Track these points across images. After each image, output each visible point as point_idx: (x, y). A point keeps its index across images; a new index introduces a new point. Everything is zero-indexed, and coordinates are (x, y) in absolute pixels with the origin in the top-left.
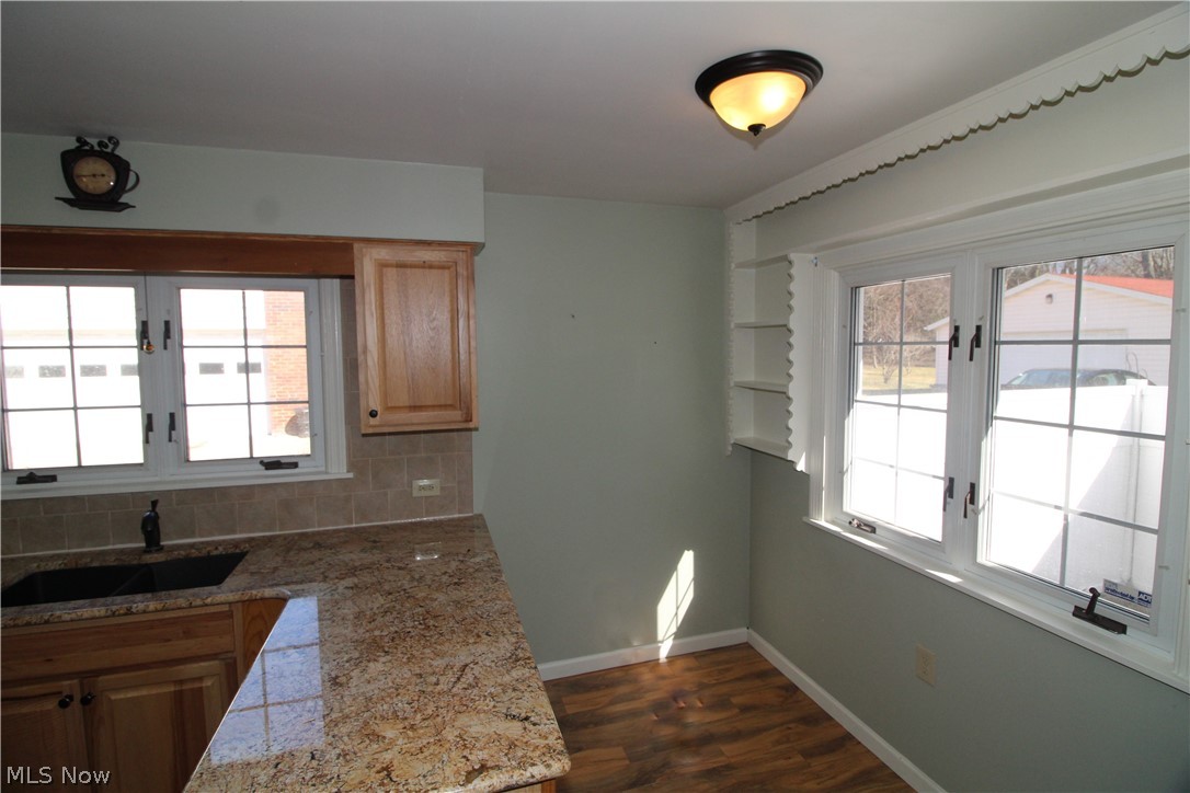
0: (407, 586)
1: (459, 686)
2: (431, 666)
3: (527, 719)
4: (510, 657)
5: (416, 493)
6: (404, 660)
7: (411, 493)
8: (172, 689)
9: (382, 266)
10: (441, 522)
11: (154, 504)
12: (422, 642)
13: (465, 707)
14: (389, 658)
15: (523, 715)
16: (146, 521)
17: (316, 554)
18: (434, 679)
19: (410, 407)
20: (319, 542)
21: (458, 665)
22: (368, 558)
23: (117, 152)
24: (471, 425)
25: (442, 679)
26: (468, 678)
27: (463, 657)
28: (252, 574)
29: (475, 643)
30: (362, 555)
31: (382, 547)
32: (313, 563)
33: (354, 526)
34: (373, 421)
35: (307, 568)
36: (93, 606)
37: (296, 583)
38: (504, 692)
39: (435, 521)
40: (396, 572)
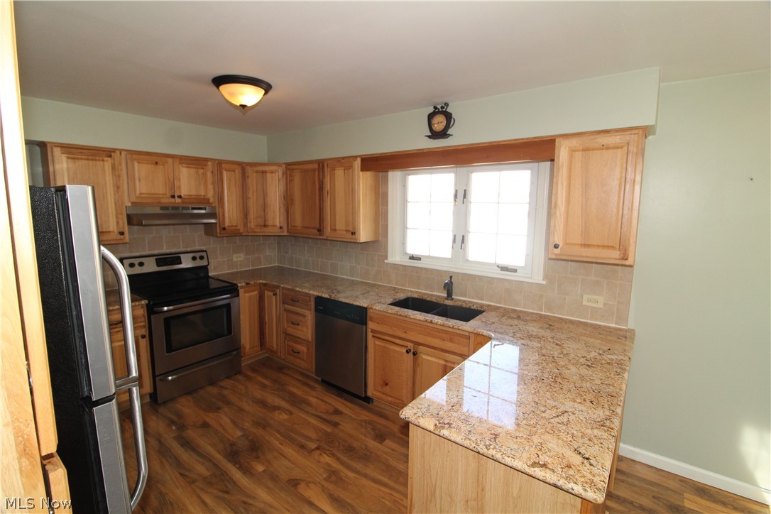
0: (555, 356)
1: (556, 420)
2: (546, 402)
3: (587, 459)
4: (599, 422)
5: (585, 303)
6: (533, 392)
7: (582, 302)
8: (443, 362)
9: (573, 151)
10: (600, 326)
11: (451, 277)
12: (548, 388)
13: (553, 431)
14: (525, 387)
15: (587, 456)
16: (446, 285)
17: (516, 322)
18: (543, 409)
19: (581, 245)
20: (519, 316)
21: (562, 408)
22: (542, 333)
23: (448, 110)
24: (627, 263)
25: (548, 411)
26: (564, 419)
27: (568, 406)
28: (483, 322)
29: (580, 403)
30: (539, 330)
31: (553, 329)
32: (512, 326)
33: (543, 313)
34: (557, 251)
35: (508, 327)
36: (421, 315)
37: (499, 333)
38: (582, 437)
39: (596, 325)
40: (554, 345)
